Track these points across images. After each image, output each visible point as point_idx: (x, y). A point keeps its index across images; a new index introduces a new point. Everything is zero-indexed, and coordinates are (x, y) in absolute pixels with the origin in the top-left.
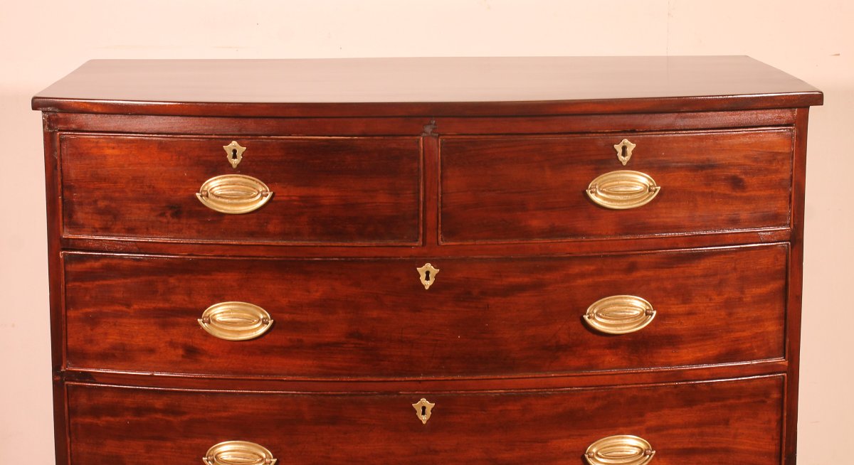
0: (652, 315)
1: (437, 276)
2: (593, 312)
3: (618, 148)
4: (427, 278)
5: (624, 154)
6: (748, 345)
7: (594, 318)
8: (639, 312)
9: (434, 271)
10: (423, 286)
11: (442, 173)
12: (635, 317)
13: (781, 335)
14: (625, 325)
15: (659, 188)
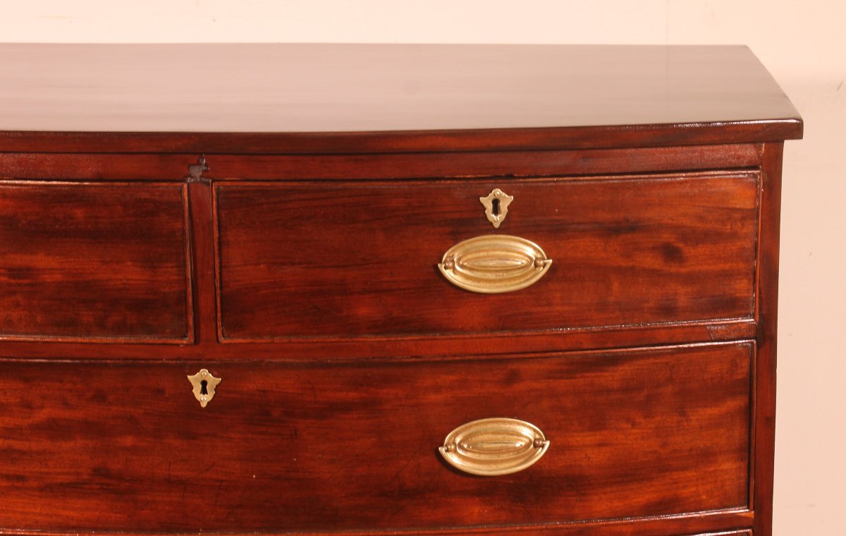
0: (543, 446)
1: (217, 388)
2: (454, 443)
3: (487, 202)
4: (204, 391)
5: (496, 210)
6: (693, 489)
7: (455, 451)
8: (523, 444)
9: (213, 381)
10: (198, 403)
11: (220, 238)
12: (518, 450)
13: (743, 474)
14: (502, 461)
15: (551, 261)
